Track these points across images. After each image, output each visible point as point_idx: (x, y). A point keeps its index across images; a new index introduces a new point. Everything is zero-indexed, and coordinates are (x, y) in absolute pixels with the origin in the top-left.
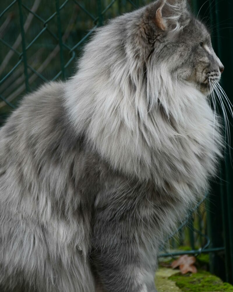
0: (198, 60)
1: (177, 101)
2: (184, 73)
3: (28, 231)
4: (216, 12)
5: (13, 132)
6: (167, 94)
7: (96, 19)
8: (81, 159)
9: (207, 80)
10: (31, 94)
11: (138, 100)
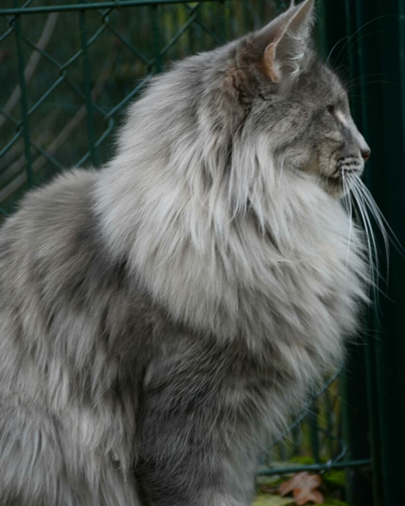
0: (323, 135)
1: (280, 205)
2: (298, 158)
3: (30, 423)
4: (360, 51)
5: (6, 252)
6: (264, 190)
7: (151, 62)
8: (121, 303)
9: (338, 172)
10: (39, 189)
11: (213, 202)
